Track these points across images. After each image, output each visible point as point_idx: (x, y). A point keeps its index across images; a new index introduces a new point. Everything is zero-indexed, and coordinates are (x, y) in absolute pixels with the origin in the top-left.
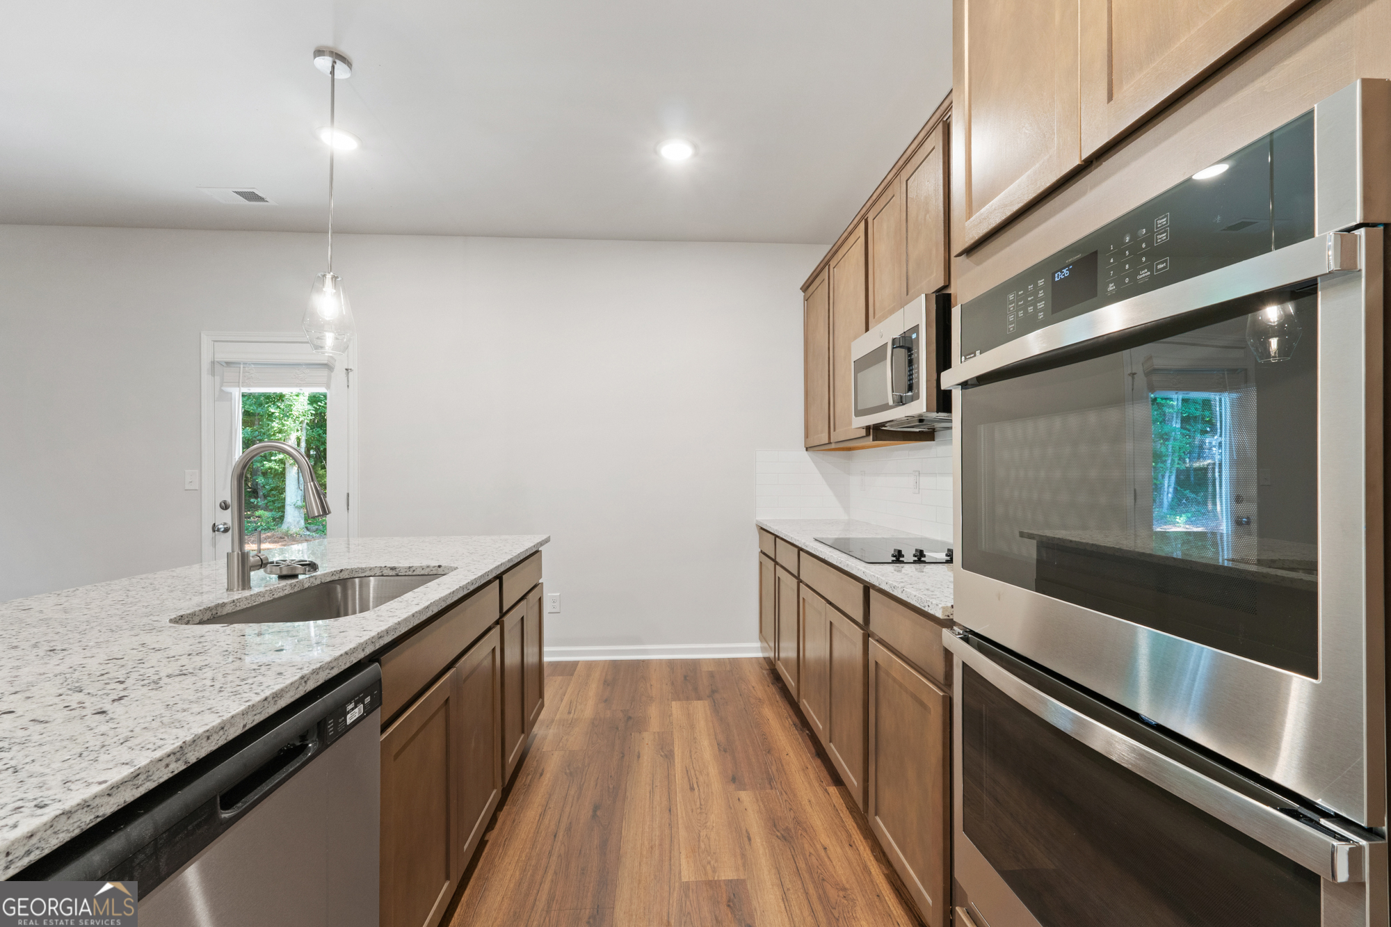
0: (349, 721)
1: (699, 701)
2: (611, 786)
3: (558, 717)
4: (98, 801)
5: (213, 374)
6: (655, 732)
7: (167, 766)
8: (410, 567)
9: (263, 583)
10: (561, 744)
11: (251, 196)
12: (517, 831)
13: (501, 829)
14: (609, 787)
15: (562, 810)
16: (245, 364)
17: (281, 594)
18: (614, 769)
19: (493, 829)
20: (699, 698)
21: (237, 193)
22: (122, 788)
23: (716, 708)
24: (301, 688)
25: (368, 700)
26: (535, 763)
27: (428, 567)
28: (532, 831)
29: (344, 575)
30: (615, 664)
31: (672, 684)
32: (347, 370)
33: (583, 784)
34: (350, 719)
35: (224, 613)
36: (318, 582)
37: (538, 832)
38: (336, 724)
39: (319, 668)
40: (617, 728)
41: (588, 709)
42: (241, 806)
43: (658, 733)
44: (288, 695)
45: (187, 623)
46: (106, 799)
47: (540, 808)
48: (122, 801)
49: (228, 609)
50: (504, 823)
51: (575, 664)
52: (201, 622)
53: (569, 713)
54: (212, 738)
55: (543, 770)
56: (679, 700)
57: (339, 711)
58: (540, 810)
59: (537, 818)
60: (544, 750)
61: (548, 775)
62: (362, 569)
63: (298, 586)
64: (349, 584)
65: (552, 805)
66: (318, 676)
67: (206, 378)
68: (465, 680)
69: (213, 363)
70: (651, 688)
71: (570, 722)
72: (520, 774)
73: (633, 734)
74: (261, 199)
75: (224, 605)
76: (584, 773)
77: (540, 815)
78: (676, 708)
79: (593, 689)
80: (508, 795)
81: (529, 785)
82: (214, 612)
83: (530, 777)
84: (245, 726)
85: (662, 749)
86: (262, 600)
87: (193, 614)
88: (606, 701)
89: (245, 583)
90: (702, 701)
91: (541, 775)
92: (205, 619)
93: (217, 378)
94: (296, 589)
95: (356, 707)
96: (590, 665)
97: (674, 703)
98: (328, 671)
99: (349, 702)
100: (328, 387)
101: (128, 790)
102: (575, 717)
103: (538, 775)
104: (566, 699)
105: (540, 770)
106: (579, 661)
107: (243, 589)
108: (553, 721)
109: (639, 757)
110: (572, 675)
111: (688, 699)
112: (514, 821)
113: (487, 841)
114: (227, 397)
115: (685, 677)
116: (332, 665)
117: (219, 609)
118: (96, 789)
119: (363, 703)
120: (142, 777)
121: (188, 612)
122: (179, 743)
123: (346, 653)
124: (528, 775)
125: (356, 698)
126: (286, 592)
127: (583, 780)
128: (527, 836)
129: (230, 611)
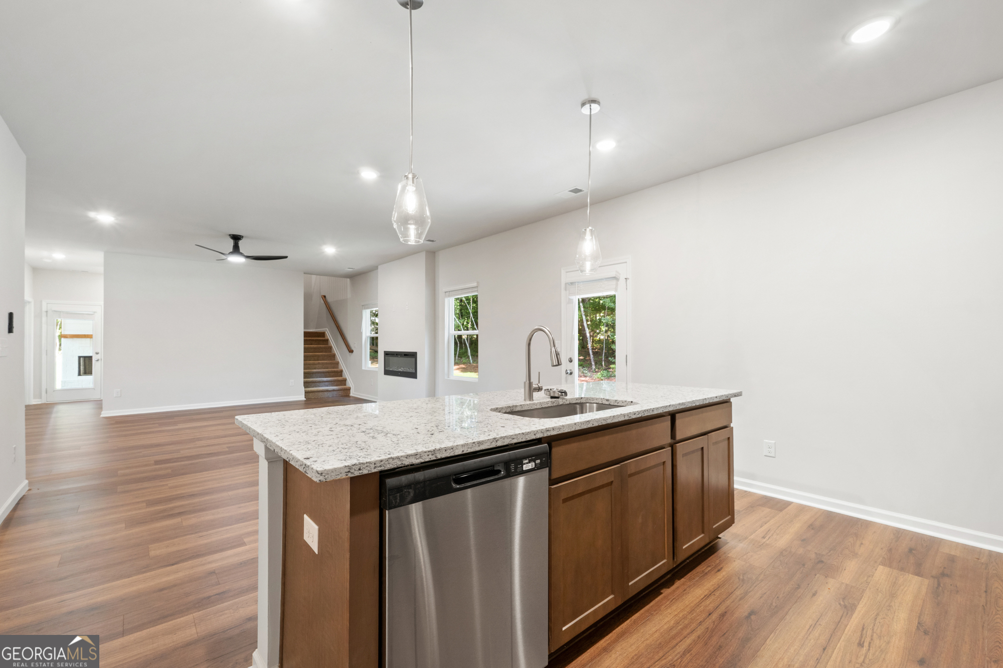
0: (524, 469)
1: (916, 577)
2: (774, 604)
3: (752, 537)
4: (402, 458)
5: (566, 290)
6: (842, 583)
7: (428, 455)
8: (616, 401)
9: (541, 398)
10: (745, 557)
11: (576, 191)
12: (684, 597)
13: (674, 591)
14: (772, 604)
15: (724, 601)
16: (578, 282)
17: (546, 406)
18: (784, 593)
19: (669, 588)
20: (918, 574)
21: (570, 191)
22: (411, 457)
23: (936, 592)
24: (493, 443)
25: (538, 461)
26: (718, 561)
27: (626, 401)
28: (695, 603)
29: (583, 401)
30: (830, 516)
31: (890, 550)
32: (626, 279)
33: (750, 592)
34: (525, 467)
35: (517, 410)
36: (568, 402)
37: (698, 605)
38: (516, 468)
39: (505, 437)
40: (804, 565)
41: (782, 541)
42: (462, 486)
43: (847, 585)
44: (486, 444)
45: (500, 412)
46: (405, 459)
47: (707, 591)
48: (411, 462)
49: (518, 409)
50: (678, 588)
51: (788, 504)
52: (505, 413)
53: (764, 537)
54: (447, 451)
55: (722, 568)
56: (890, 567)
57: (519, 461)
58: (706, 593)
59: (702, 597)
60: (729, 555)
61: (724, 573)
62: (592, 398)
63: (555, 403)
64: (584, 405)
65: (717, 593)
66: (504, 440)
67: (563, 292)
68: (631, 475)
69: (566, 284)
70: (860, 546)
71: (760, 544)
72: (703, 563)
73: (818, 575)
74: (580, 191)
75: (516, 406)
76: (755, 585)
77: (705, 596)
78: (881, 574)
79: (796, 527)
80: (689, 573)
81: (706, 573)
82: (512, 409)
83: (710, 568)
84: (463, 451)
85: (844, 599)
86: (535, 407)
87: (502, 408)
88: (803, 540)
89: (531, 397)
90: (920, 578)
91: (719, 571)
92: (508, 411)
93: (568, 291)
94: (555, 405)
95: (529, 463)
96: (802, 509)
97: (881, 568)
98: (510, 439)
99: (525, 458)
100: (616, 290)
101: (413, 459)
102: (768, 542)
103: (717, 570)
104: (766, 527)
105: (719, 568)
106: (792, 503)
107: (530, 400)
108: (746, 538)
109: (814, 595)
110: (781, 511)
111: (902, 569)
112: (685, 590)
113: (662, 593)
114: (570, 301)
115: (911, 550)
116: (513, 437)
117: (514, 407)
118: (403, 454)
119: (535, 462)
120: (418, 456)
121: (500, 407)
122: (434, 448)
123: (523, 434)
124: (709, 566)
125: (531, 457)
126: (549, 405)
127: (751, 589)
128: (690, 604)
129: (519, 410)
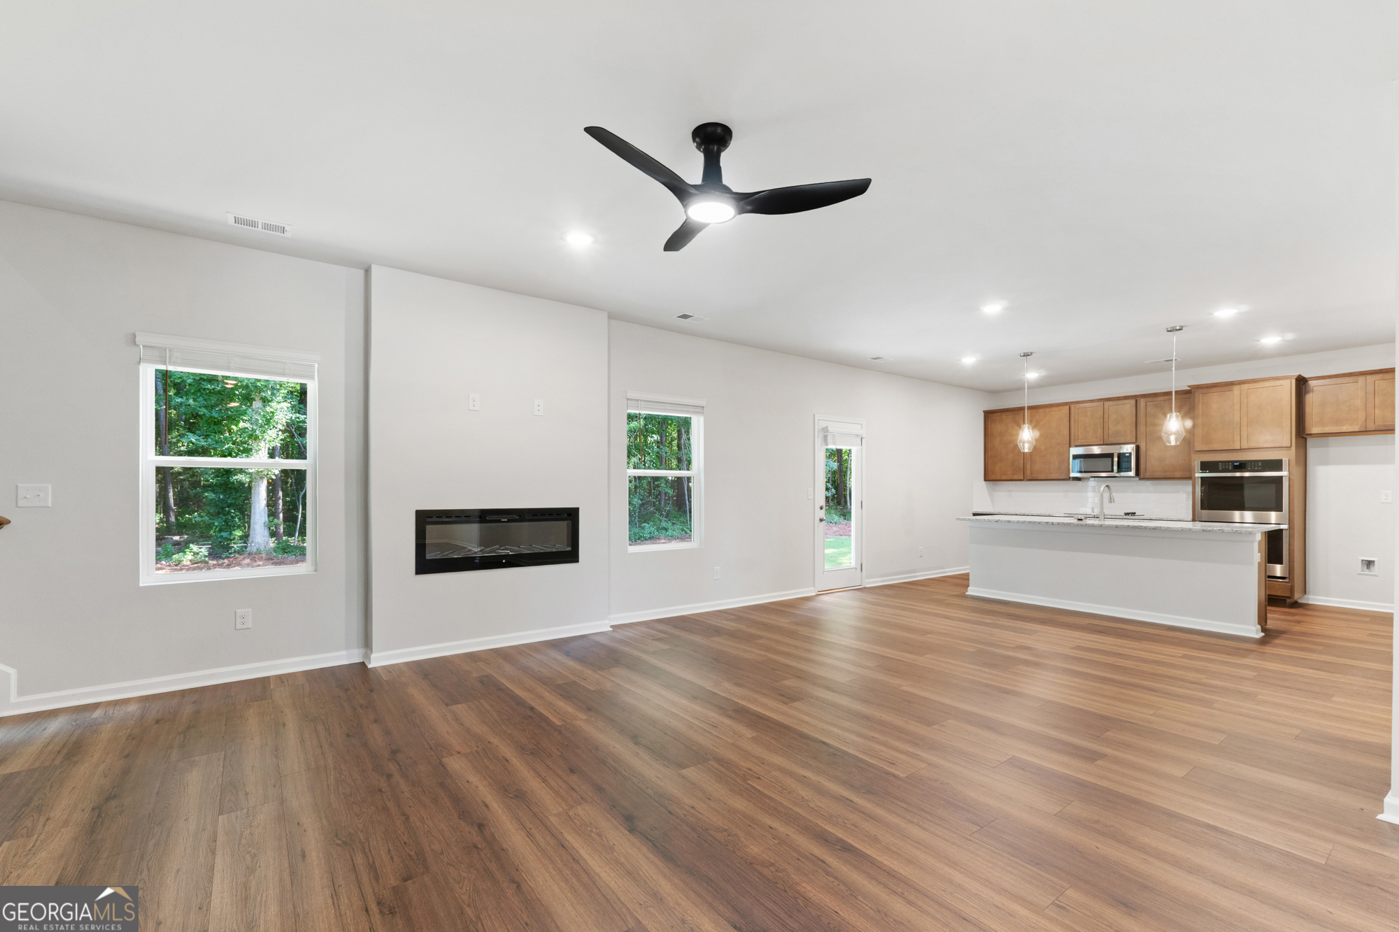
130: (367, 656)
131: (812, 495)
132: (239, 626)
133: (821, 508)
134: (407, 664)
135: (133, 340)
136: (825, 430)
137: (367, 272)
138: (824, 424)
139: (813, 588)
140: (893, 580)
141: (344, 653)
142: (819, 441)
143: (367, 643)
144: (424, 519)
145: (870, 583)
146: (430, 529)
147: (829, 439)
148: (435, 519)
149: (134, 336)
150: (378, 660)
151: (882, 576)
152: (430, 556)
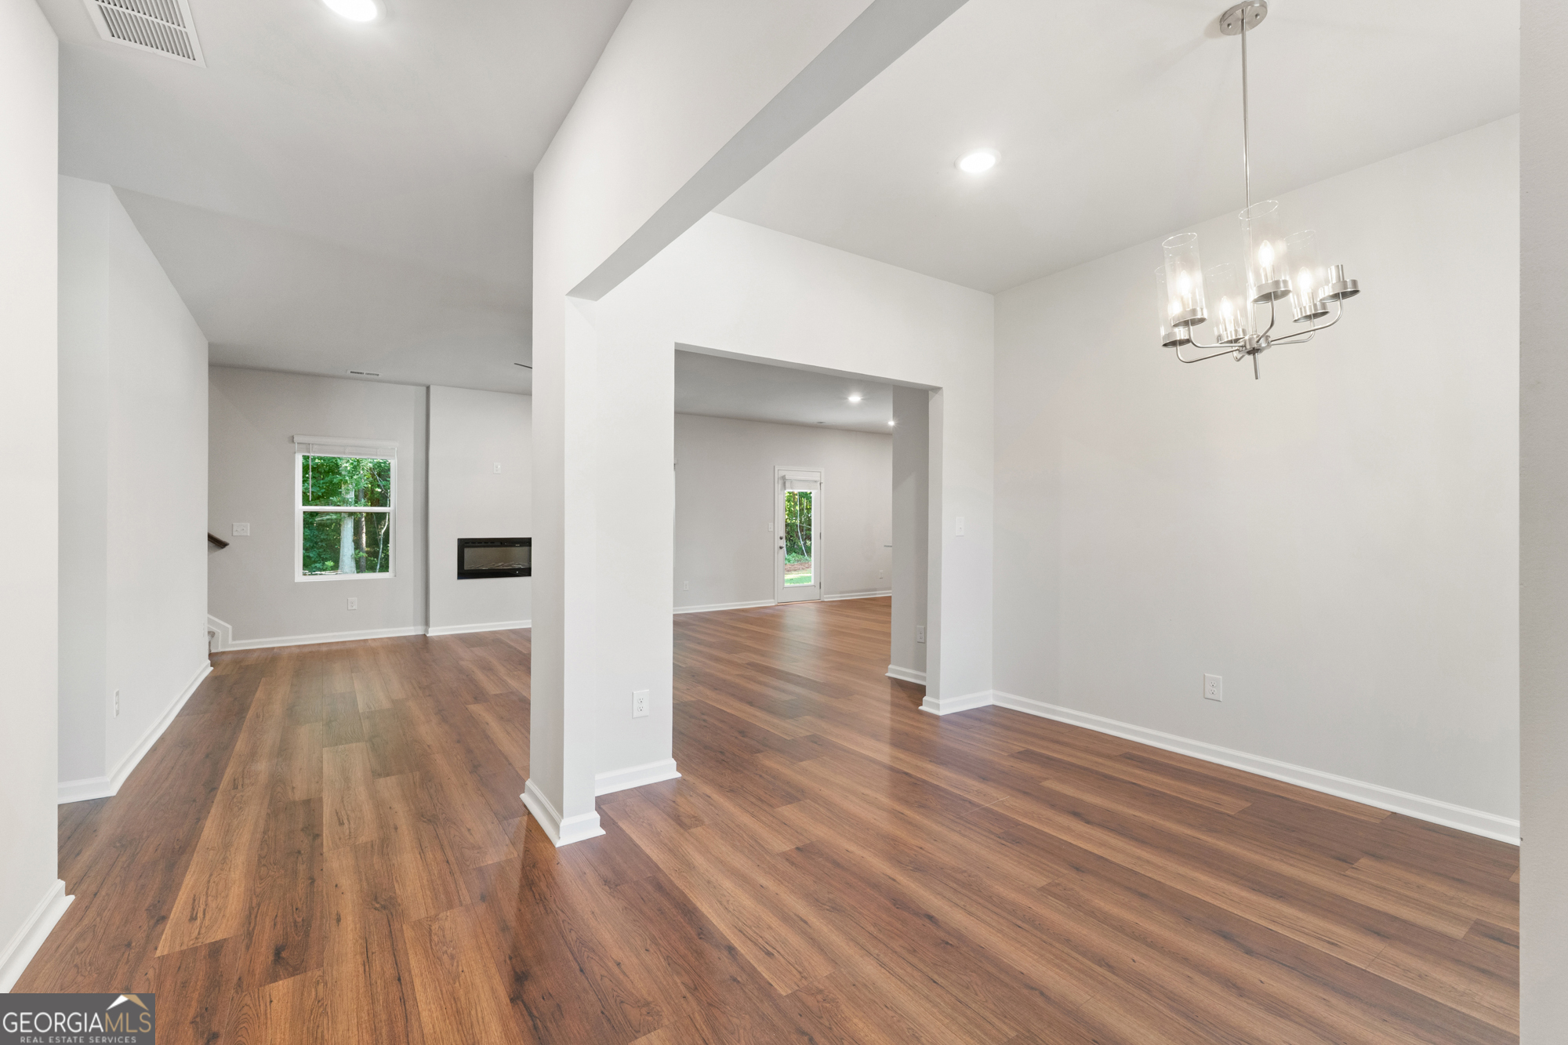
130: (427, 631)
131: (772, 527)
132: (349, 608)
133: (781, 538)
134: (452, 635)
135: (292, 440)
136: (784, 478)
137: (428, 388)
138: (782, 473)
139: (773, 600)
140: (852, 596)
141: (412, 628)
142: (778, 486)
143: (427, 623)
144: (464, 544)
145: (827, 598)
146: (468, 552)
147: (787, 484)
148: (470, 544)
149: (293, 437)
150: (433, 632)
151: (841, 593)
152: (466, 567)
